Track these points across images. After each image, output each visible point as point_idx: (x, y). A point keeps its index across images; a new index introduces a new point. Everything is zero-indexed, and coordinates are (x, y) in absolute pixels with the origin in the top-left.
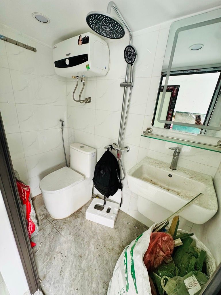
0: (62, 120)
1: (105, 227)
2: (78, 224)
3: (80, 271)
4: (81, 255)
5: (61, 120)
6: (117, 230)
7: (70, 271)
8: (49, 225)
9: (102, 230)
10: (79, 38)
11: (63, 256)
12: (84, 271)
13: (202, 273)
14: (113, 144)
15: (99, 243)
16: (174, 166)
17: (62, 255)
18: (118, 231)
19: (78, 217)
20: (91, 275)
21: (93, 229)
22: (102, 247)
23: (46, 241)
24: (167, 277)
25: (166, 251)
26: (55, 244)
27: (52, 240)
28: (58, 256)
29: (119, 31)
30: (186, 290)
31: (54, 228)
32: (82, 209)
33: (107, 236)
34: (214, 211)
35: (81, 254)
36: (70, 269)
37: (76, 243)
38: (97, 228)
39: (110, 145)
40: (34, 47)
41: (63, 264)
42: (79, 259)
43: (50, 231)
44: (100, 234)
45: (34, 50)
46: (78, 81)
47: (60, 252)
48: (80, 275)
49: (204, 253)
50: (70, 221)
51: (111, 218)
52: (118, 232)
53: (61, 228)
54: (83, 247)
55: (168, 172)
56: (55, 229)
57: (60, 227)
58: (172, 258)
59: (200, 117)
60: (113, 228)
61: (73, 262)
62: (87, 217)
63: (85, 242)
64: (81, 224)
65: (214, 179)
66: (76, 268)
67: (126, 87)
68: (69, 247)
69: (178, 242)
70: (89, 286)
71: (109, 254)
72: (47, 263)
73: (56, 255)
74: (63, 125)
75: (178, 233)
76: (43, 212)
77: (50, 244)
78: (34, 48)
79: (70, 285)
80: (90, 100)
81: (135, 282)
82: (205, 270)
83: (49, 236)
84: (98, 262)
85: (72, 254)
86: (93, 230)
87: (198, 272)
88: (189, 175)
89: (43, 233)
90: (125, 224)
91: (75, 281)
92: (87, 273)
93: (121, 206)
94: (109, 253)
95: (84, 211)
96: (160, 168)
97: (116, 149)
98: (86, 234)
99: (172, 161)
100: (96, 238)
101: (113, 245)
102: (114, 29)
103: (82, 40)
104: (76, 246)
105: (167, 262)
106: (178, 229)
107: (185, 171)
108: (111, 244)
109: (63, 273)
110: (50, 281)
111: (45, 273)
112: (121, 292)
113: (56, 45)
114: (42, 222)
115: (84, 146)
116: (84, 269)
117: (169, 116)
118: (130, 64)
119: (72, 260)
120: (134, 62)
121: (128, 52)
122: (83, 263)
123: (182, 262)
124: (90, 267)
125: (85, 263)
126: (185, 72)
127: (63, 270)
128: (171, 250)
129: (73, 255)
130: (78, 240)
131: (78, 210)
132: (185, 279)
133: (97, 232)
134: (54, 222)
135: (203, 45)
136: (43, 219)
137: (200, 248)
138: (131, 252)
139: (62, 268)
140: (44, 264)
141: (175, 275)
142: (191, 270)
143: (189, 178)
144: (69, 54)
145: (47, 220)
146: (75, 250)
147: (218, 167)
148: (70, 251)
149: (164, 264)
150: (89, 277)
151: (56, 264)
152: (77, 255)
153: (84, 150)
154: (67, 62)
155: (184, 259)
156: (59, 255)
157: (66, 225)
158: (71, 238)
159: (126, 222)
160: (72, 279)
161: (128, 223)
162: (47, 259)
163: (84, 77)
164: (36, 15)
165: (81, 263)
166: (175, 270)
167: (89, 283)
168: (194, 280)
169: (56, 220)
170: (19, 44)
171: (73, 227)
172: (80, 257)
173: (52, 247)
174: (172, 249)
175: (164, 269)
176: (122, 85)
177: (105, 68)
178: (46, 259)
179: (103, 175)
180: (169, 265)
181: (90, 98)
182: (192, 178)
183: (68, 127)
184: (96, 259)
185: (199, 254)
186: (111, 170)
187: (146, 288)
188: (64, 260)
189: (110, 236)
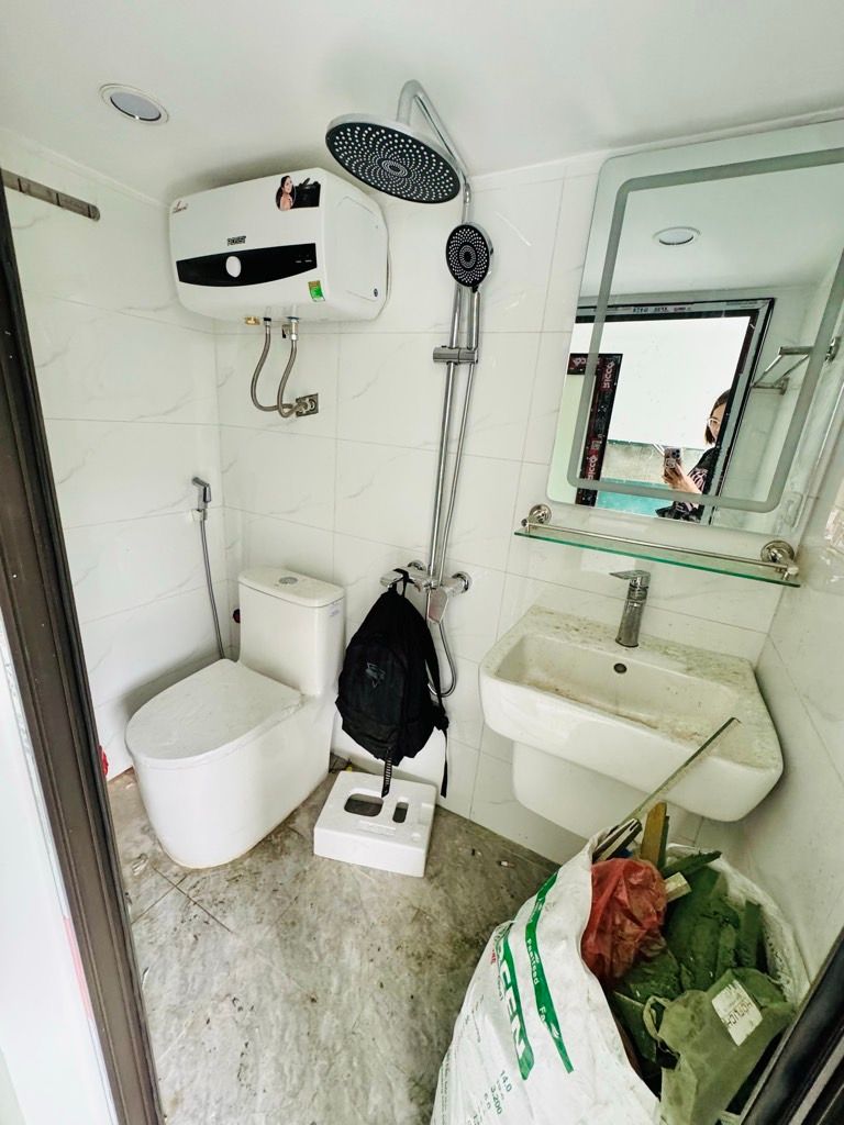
0: (202, 478)
1: (390, 875)
2: (285, 879)
3: (314, 1053)
4: (314, 993)
5: (196, 481)
6: (436, 882)
7: (276, 1059)
8: (169, 897)
9: (382, 890)
10: (279, 185)
11: (240, 1009)
12: (331, 1052)
13: (757, 971)
14: (410, 565)
15: (374, 939)
16: (629, 634)
17: (238, 1004)
18: (442, 885)
19: (285, 851)
20: (359, 1063)
21: (347, 889)
22: (390, 952)
23: (165, 961)
24: (661, 1000)
25: (644, 918)
26: (204, 965)
27: (190, 953)
28: (220, 1012)
29: (442, 180)
30: (722, 1030)
31: (192, 903)
32: (298, 820)
33: (402, 911)
34: (773, 771)
35: (311, 989)
36: (273, 1054)
37: (288, 951)
38: (361, 883)
39: (398, 570)
40: (91, 202)
41: (247, 1040)
42: (306, 1009)
43: (176, 920)
44: (377, 905)
45: (90, 212)
46: (268, 337)
47: (228, 995)
48: (316, 1068)
49: (755, 909)
50: (255, 871)
51: (412, 842)
52: (441, 891)
53: (221, 902)
54: (317, 964)
55: (612, 655)
56: (195, 910)
57: (214, 900)
58: (663, 939)
59: (678, 456)
60: (421, 875)
61: (286, 1024)
62: (320, 848)
63: (322, 941)
64: (299, 877)
65: (757, 667)
66: (299, 1046)
67: (456, 364)
68: (262, 971)
69: (677, 884)
70: (358, 1105)
71: (417, 974)
72: (181, 1046)
73: (215, 1008)
74: (208, 498)
75: (668, 859)
76: (138, 846)
77: (182, 971)
78: (89, 206)
79: (284, 1112)
80: (316, 404)
81: (560, 1036)
82: (763, 962)
83: (176, 938)
84: (381, 1009)
85: (276, 997)
86: (348, 894)
87: (748, 969)
88: (681, 661)
89: (150, 930)
90: (463, 859)
91: (302, 1093)
92: (343, 1059)
93: (444, 793)
94: (417, 969)
95: (305, 826)
96: (584, 642)
97: (424, 583)
98: (324, 912)
99: (623, 618)
100: (364, 922)
101: (429, 941)
102: (423, 173)
103: (292, 194)
104: (289, 961)
105: (649, 954)
106: (670, 846)
107: (666, 648)
108: (420, 935)
109: (248, 1070)
110: (201, 1115)
111: (178, 1087)
112: (497, 1091)
113: (184, 201)
114: (139, 887)
115: (294, 575)
116: (330, 1045)
117: (591, 459)
118: (467, 285)
119: (281, 1018)
120: (481, 279)
121: (462, 245)
122: (325, 1022)
123: (694, 948)
124: (354, 1033)
125: (333, 1022)
126: (639, 311)
127: (250, 1061)
128: (658, 913)
129: (280, 999)
130: (293, 937)
131: (279, 826)
132: (714, 996)
133: (364, 898)
134: (190, 881)
135: (698, 232)
136: (140, 876)
137: (742, 896)
138: (527, 940)
139: (242, 1054)
140: (167, 1052)
141: (682, 990)
142: (726, 968)
143: (681, 672)
144: (241, 240)
145: (158, 877)
146: (286, 979)
147: (767, 630)
148: (269, 987)
149: (643, 963)
150: (353, 1069)
151: (216, 1043)
152: (298, 996)
153: (297, 593)
154: (234, 267)
155: (700, 938)
156: (226, 1006)
157: (238, 890)
158: (264, 934)
159: (466, 850)
160: (289, 1088)
161: (474, 852)
162: (178, 1031)
163: (294, 321)
164: (116, 94)
165: (318, 1024)
166: (678, 975)
167: (356, 1094)
168: (739, 996)
169: (198, 871)
170: (33, 190)
171: (268, 893)
172: (309, 1002)
173: (194, 980)
174: (661, 909)
175: (645, 978)
176: (437, 357)
177: (376, 294)
178: (172, 1031)
179: (375, 681)
180: (656, 963)
181: (313, 399)
182: (691, 672)
183: (224, 506)
184: (371, 1000)
185: (742, 915)
186: (405, 662)
187: (606, 1042)
188: (246, 1023)
189: (414, 908)
